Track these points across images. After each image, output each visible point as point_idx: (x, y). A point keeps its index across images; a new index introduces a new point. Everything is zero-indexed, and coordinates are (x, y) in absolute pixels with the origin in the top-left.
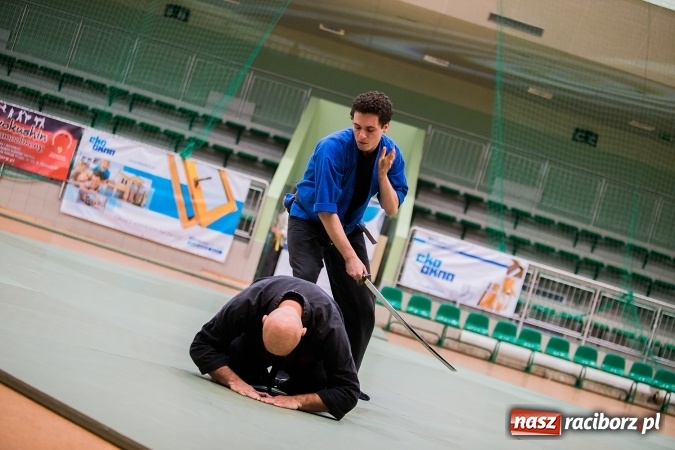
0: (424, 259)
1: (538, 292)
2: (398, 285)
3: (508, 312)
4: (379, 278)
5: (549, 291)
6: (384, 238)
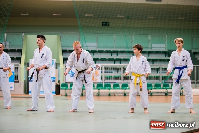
0: (71, 73)
2: (65, 82)
3: (99, 80)
4: (59, 82)
5: (109, 71)
6: (57, 70)
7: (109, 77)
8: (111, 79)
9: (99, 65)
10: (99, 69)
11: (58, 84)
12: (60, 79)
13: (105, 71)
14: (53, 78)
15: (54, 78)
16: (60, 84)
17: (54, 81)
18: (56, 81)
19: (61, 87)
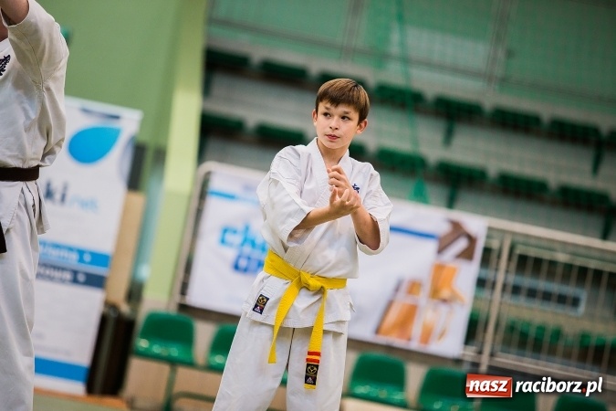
0: (237, 239)
1: (516, 290)
2: (184, 308)
3: (450, 344)
4: (135, 293)
5: (542, 284)
6: (138, 199)
7: (532, 332)
8: (552, 351)
9: (477, 224)
10: (467, 254)
11: (125, 308)
12: (145, 272)
13: (512, 279)
14: (87, 258)
15: (100, 259)
16: (135, 310)
17: (95, 281)
18: (110, 284)
19: (145, 335)
